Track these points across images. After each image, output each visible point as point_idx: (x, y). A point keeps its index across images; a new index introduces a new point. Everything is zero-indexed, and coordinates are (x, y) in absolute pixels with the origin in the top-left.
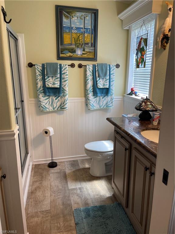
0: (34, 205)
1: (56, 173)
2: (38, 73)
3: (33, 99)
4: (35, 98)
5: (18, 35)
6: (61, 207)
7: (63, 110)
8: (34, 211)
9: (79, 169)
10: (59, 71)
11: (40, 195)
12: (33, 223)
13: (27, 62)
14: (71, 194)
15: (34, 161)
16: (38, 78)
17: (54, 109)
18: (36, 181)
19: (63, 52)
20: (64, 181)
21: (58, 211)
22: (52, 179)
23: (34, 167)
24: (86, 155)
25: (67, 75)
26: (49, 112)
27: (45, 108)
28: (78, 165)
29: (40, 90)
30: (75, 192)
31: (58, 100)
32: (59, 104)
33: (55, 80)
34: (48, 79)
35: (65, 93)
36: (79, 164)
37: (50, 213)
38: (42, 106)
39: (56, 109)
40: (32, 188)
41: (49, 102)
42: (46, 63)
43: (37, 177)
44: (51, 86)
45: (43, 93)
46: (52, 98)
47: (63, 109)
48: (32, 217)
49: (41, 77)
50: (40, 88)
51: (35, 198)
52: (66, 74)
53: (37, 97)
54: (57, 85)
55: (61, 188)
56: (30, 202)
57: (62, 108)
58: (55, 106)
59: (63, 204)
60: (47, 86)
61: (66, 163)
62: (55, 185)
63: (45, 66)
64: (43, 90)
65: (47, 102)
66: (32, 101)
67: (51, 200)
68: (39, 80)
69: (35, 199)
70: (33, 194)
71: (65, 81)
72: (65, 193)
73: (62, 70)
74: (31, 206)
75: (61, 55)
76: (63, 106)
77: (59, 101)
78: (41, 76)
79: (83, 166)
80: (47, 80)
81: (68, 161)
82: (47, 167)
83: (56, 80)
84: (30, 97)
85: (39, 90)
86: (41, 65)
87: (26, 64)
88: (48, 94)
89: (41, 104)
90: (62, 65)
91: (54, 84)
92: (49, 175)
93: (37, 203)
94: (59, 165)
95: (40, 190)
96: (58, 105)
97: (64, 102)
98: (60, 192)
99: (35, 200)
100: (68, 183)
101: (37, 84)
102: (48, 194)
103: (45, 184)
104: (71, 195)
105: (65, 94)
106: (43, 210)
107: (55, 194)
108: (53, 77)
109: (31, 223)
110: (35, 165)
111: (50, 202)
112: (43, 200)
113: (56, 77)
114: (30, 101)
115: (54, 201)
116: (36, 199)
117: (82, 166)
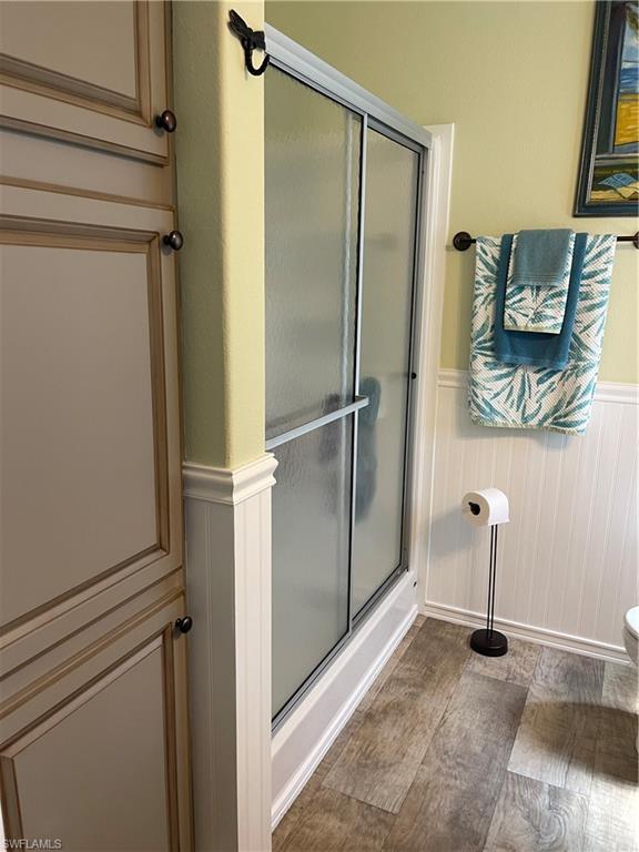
0: (354, 765)
1: (489, 680)
2: (482, 272)
3: (454, 373)
4: (459, 368)
5: (432, 131)
6: (441, 827)
7: (564, 432)
8: (341, 789)
9: (592, 706)
10: (570, 263)
11: (391, 740)
12: (318, 832)
13: (450, 232)
14: (507, 795)
15: (428, 602)
16: (478, 292)
17: (525, 420)
18: (402, 679)
19: (604, 182)
20: (505, 728)
21: (420, 839)
22: (462, 699)
23: (420, 625)
24: (624, 649)
25: (603, 282)
26: (505, 431)
27: (488, 410)
28: (598, 686)
29: (481, 339)
30: (527, 795)
31: (547, 384)
32: (548, 403)
33: (545, 300)
34: (518, 297)
35: (580, 359)
36: (605, 685)
37: (390, 827)
38: (480, 401)
39: (534, 422)
40: (375, 700)
41: (508, 390)
42: (521, 234)
43: (413, 667)
44: (523, 324)
45: (489, 353)
46: (523, 376)
47: (565, 425)
48: (327, 808)
49: (491, 290)
50: (481, 333)
51: (367, 743)
52: (599, 278)
53: (466, 365)
54: (551, 324)
55: (478, 749)
56: (345, 749)
57: (559, 421)
58: (532, 407)
59: (454, 821)
60: (508, 323)
61: (546, 654)
62: (460, 729)
63: (514, 246)
64: (492, 339)
65: (503, 390)
66: (447, 378)
67: (417, 777)
68: (481, 299)
69: (369, 746)
70: (368, 724)
71: (591, 308)
72: (482, 780)
73: (587, 258)
74: (343, 766)
75: (595, 196)
76: (565, 416)
77: (551, 388)
78: (494, 285)
79: (621, 699)
80: (515, 299)
81: (562, 651)
82: (463, 643)
83: (549, 302)
84: (443, 365)
85: (477, 337)
86: (498, 241)
87: (448, 238)
88: (507, 357)
89: (475, 393)
90: (590, 240)
91: (538, 317)
92: (459, 677)
93: (366, 766)
94: (513, 655)
95: (396, 721)
96: (546, 409)
97: (573, 397)
98: (464, 762)
99: (364, 749)
100: (517, 742)
101: (473, 315)
102: (418, 749)
103: (425, 706)
104: (501, 802)
105: (582, 364)
106: (373, 803)
107: (443, 761)
108: (538, 288)
109: (312, 827)
110: (429, 618)
111: (413, 784)
112: (390, 765)
113: (552, 287)
114: (441, 377)
115: (427, 788)
116: (370, 748)
117: (611, 698)
